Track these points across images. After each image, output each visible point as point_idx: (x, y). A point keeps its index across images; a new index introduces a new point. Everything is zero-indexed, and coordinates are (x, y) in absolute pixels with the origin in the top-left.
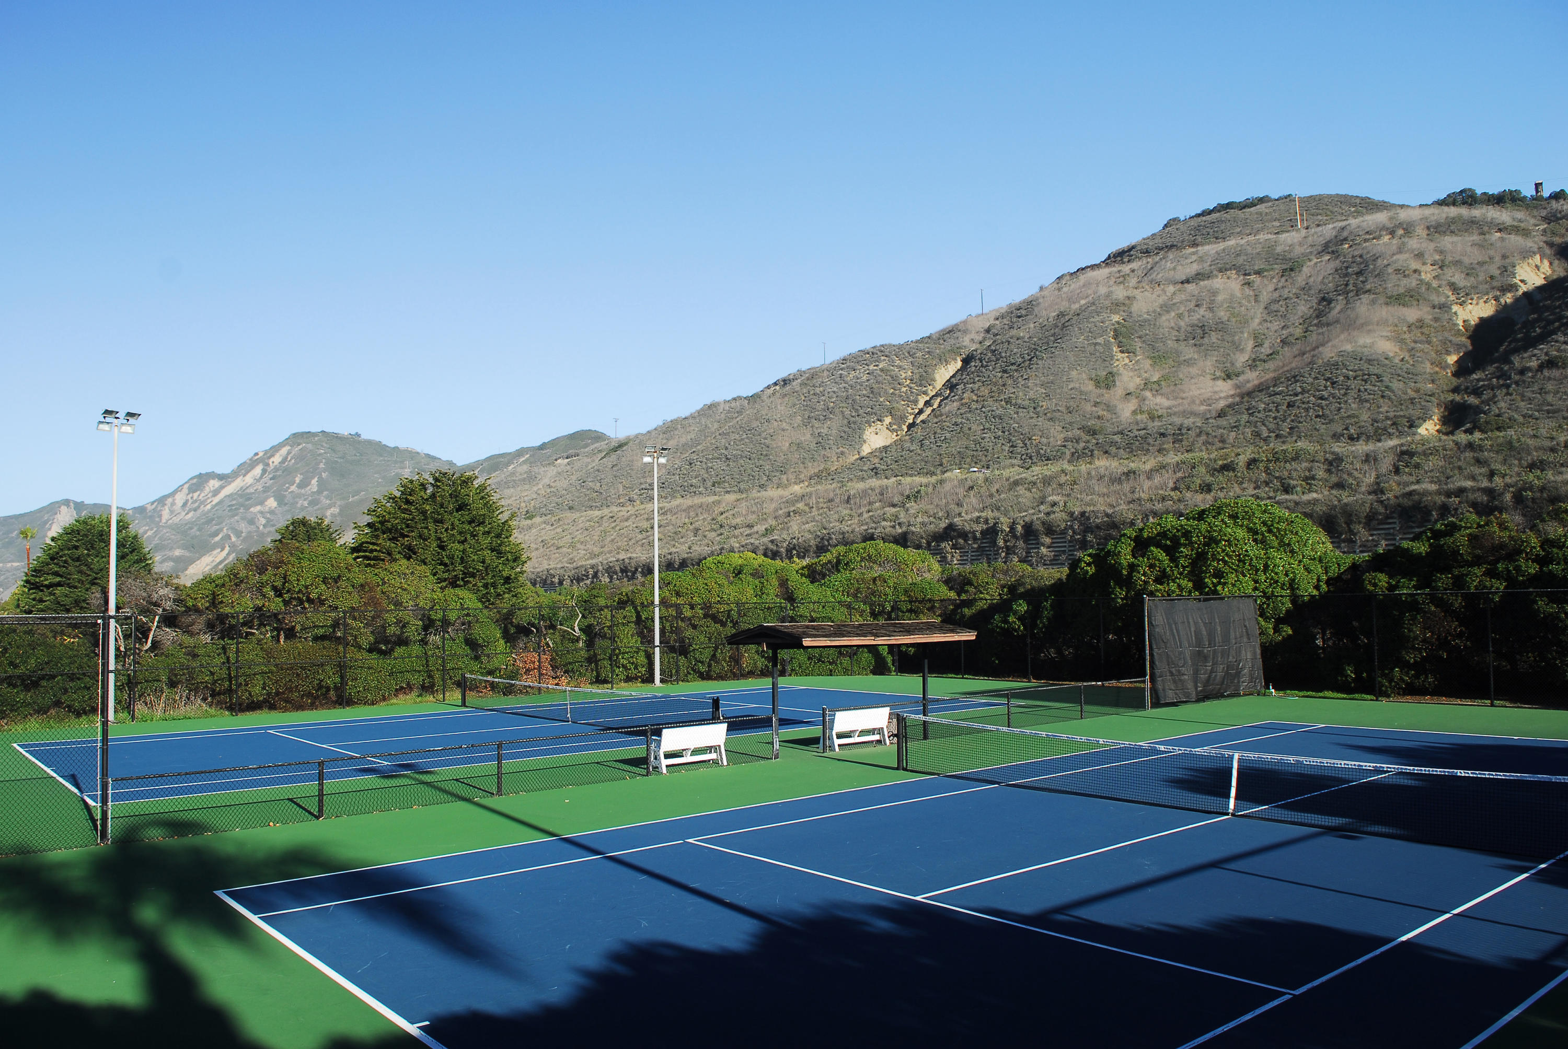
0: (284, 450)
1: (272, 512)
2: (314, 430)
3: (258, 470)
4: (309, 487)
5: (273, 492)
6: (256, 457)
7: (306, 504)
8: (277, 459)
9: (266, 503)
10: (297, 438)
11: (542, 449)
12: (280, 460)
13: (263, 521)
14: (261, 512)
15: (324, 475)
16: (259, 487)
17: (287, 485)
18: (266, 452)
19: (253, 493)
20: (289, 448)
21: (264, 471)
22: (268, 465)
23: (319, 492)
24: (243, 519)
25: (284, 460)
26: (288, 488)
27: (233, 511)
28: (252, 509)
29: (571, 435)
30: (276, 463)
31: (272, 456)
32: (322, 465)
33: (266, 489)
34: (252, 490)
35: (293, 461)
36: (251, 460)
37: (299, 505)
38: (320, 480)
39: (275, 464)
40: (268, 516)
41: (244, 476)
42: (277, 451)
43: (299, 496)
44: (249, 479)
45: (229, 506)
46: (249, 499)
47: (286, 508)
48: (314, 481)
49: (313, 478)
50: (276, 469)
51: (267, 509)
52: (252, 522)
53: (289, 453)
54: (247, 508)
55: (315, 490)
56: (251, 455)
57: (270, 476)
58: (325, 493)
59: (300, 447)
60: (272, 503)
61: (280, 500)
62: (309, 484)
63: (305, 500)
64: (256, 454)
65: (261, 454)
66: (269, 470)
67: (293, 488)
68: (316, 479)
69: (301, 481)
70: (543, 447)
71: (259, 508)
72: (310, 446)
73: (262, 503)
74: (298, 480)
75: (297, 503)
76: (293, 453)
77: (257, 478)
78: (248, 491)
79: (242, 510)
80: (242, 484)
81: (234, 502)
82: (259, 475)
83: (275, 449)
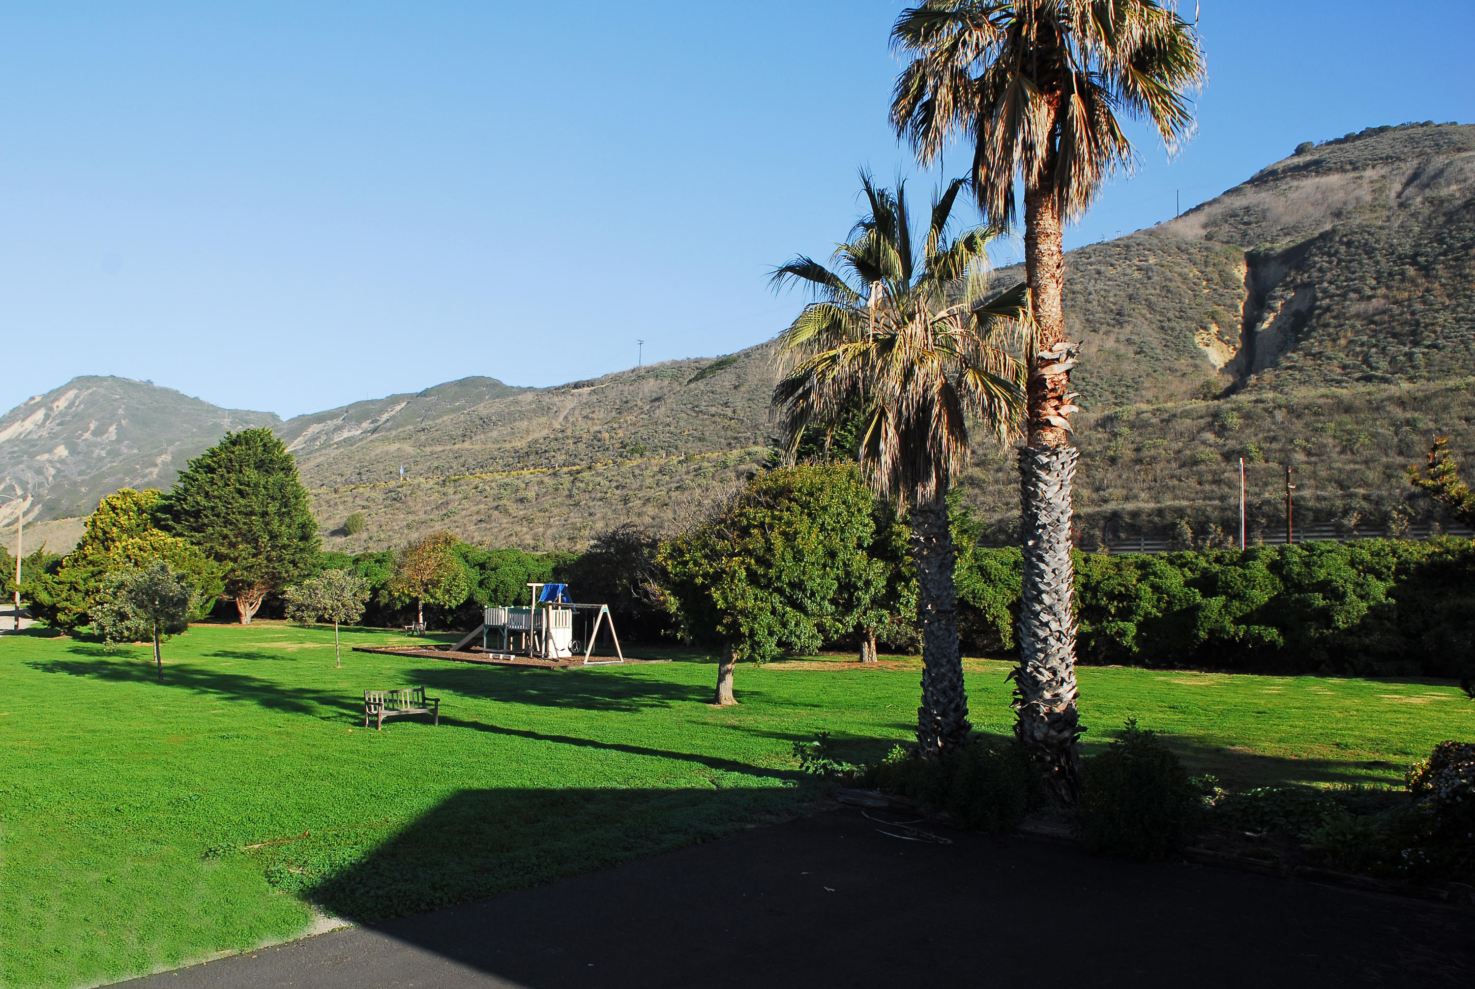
0: (71, 394)
1: (62, 461)
2: (101, 374)
3: (40, 415)
4: (106, 436)
5: (63, 439)
6: (32, 402)
7: (103, 453)
8: (62, 404)
9: (56, 451)
10: (82, 382)
11: (425, 396)
12: (66, 404)
13: (52, 471)
14: (50, 462)
15: (123, 422)
16: (44, 433)
17: (80, 432)
18: (45, 397)
19: (37, 440)
20: (77, 391)
21: (47, 417)
22: (52, 409)
23: (119, 441)
24: (29, 468)
25: (71, 405)
26: (81, 435)
27: (16, 459)
28: (38, 458)
29: (460, 381)
30: (62, 408)
31: (57, 399)
32: (121, 411)
33: (53, 436)
34: (35, 437)
35: (82, 406)
36: (26, 404)
37: (95, 455)
38: (120, 428)
39: (60, 409)
40: (58, 465)
41: (23, 420)
42: (63, 394)
43: (95, 445)
44: (29, 425)
45: (9, 453)
46: (34, 446)
47: (80, 457)
48: (112, 429)
49: (111, 425)
50: (62, 414)
51: (56, 458)
52: (39, 471)
53: (76, 397)
54: (32, 456)
55: (114, 439)
56: (26, 399)
57: (57, 421)
58: (126, 442)
59: (90, 391)
60: (62, 451)
61: (73, 449)
62: (106, 432)
63: (103, 449)
64: (32, 398)
65: (38, 399)
66: (53, 415)
67: (87, 435)
68: (114, 426)
69: (96, 428)
70: (425, 394)
71: (46, 456)
72: (102, 390)
73: (50, 451)
74: (92, 427)
75: (93, 452)
76: (82, 397)
77: (39, 423)
78: (29, 437)
79: (25, 458)
80: (20, 430)
81: (16, 449)
82: (41, 421)
83: (57, 394)
